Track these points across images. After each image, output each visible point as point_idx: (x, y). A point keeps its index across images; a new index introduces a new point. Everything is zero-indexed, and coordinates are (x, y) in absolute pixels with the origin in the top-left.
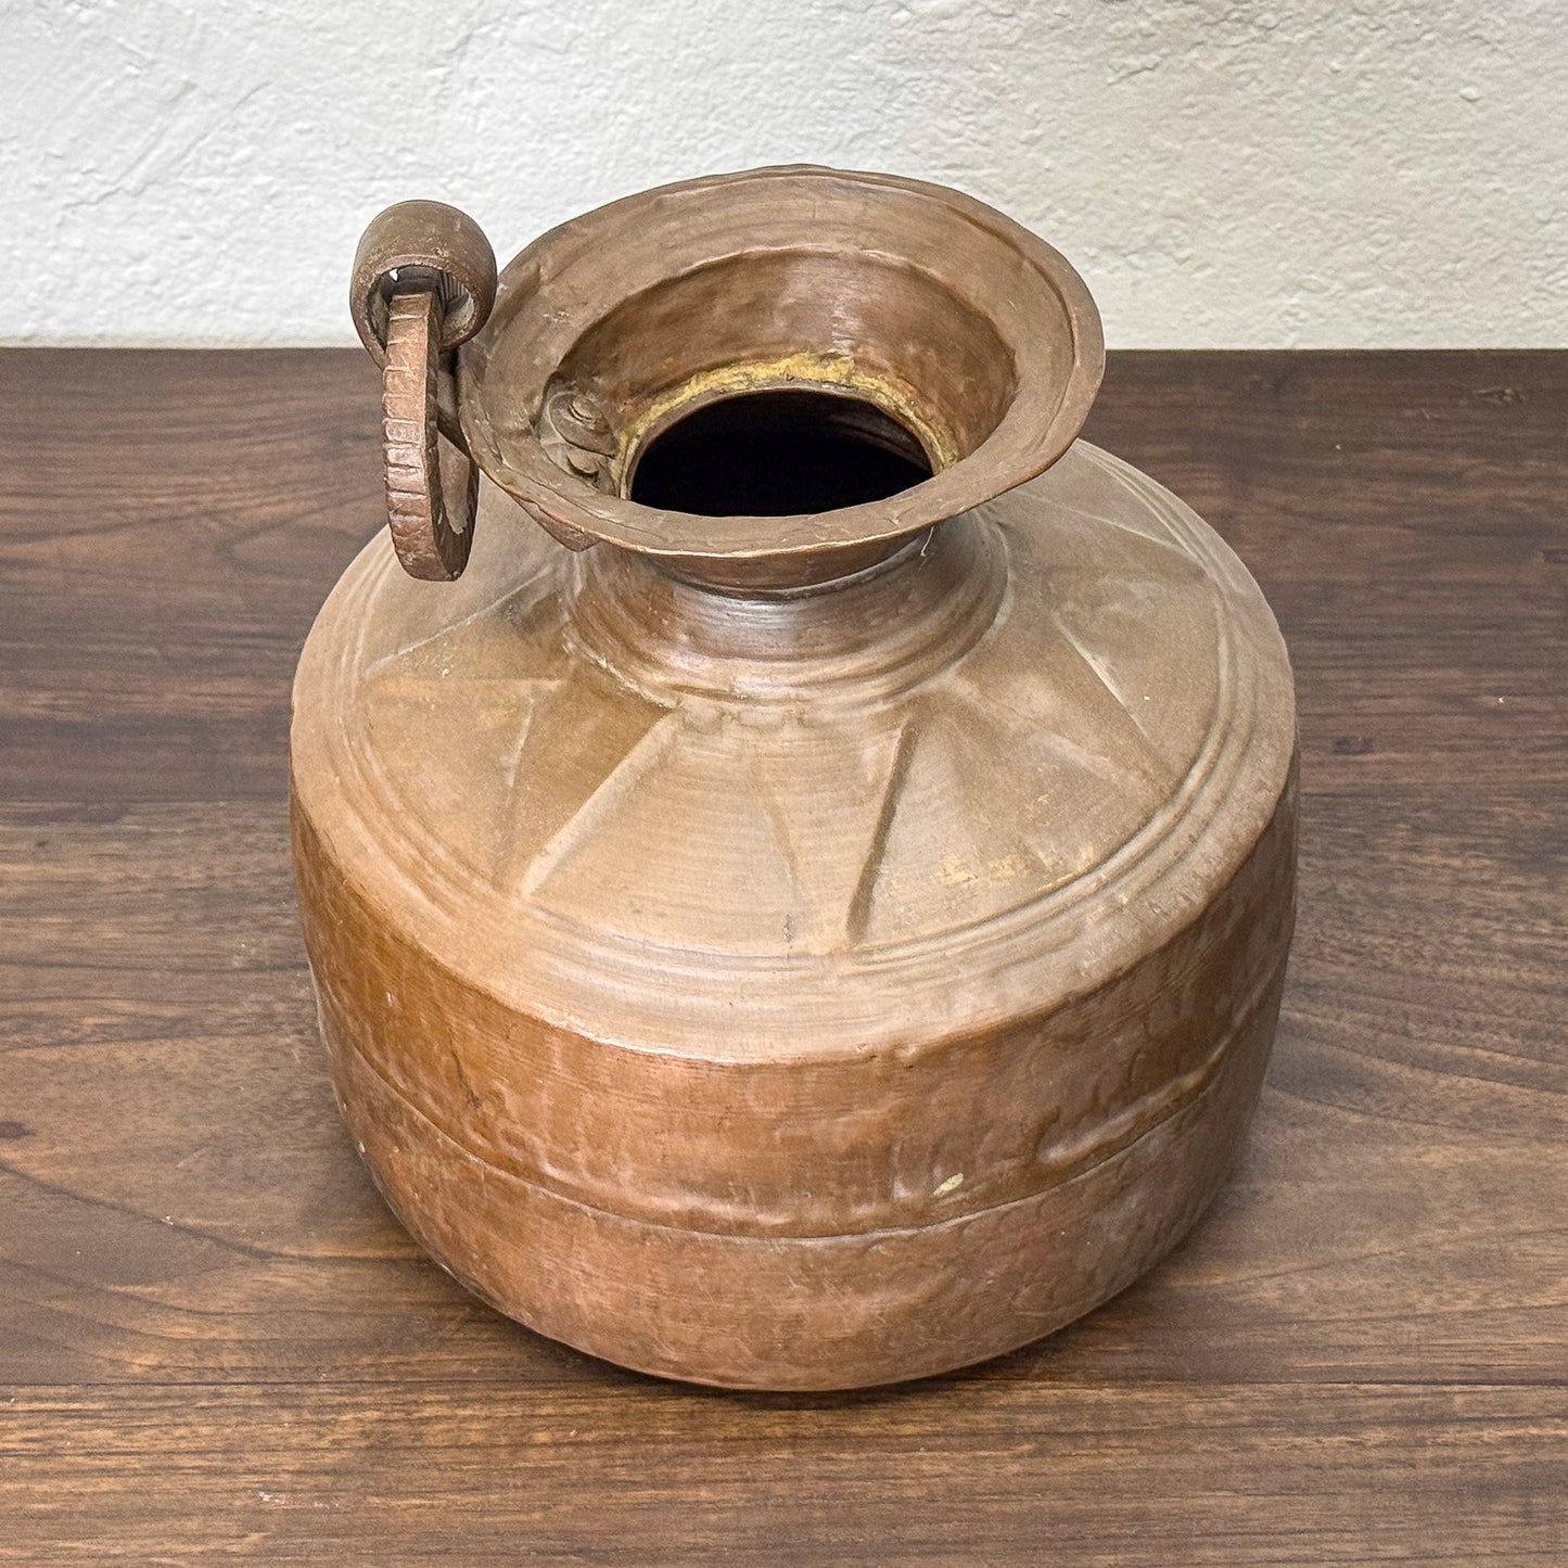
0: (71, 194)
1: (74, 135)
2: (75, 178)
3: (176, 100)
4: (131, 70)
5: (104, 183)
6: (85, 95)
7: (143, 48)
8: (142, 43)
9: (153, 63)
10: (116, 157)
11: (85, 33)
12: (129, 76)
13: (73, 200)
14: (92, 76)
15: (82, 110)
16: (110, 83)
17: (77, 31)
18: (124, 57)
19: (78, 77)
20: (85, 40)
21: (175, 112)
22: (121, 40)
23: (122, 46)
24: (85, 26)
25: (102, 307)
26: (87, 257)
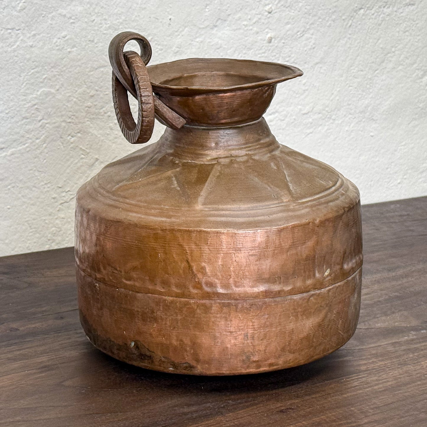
0: (62, 200)
1: (65, 180)
2: (64, 194)
3: (93, 165)
4: (82, 156)
5: (72, 195)
6: (69, 166)
7: (86, 148)
8: (87, 147)
9: (88, 153)
10: (76, 186)
11: (72, 146)
12: (82, 158)
13: (63, 202)
14: (72, 160)
15: (68, 171)
16: (76, 161)
17: (70, 145)
18: (81, 152)
19: (68, 160)
20: (71, 148)
21: (92, 169)
22: (81, 147)
23: (81, 148)
24: (72, 143)
25: (67, 237)
26: (65, 220)
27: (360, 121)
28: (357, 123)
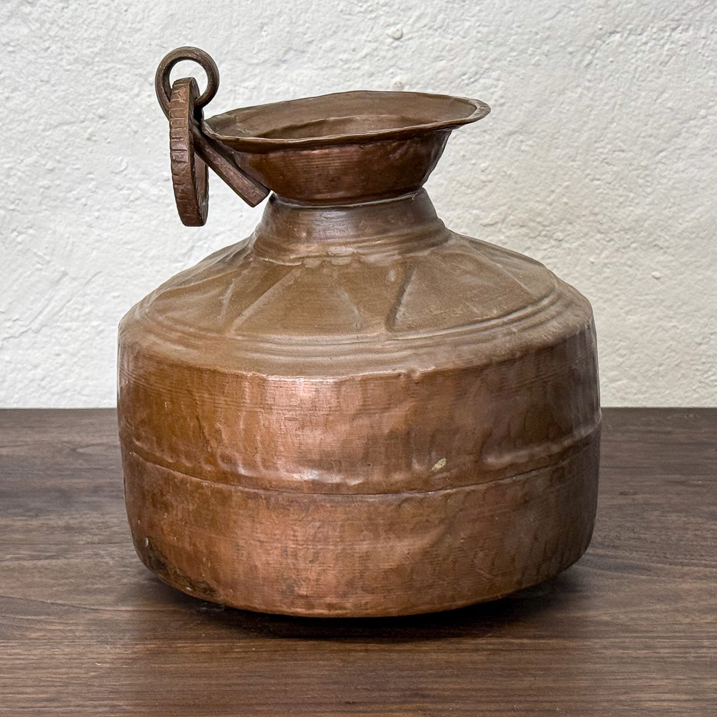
0: (7, 332)
1: (10, 301)
2: (9, 324)
3: (58, 281)
4: (38, 266)
5: (22, 326)
6: (17, 280)
7: (45, 254)
8: (45, 252)
9: (49, 262)
10: (29, 312)
11: (19, 247)
12: (38, 269)
13: (7, 336)
14: (21, 270)
15: (15, 288)
16: (29, 273)
17: (16, 246)
18: (36, 259)
19: (15, 271)
20: (19, 251)
21: (58, 288)
22: (35, 250)
23: (35, 253)
24: (20, 243)
25: (17, 393)
26: (12, 366)
27: (624, 248)
28: (617, 250)
